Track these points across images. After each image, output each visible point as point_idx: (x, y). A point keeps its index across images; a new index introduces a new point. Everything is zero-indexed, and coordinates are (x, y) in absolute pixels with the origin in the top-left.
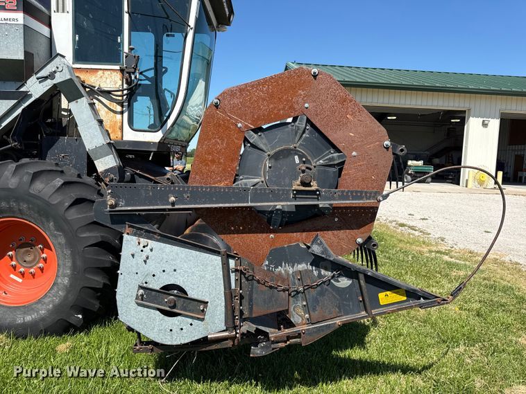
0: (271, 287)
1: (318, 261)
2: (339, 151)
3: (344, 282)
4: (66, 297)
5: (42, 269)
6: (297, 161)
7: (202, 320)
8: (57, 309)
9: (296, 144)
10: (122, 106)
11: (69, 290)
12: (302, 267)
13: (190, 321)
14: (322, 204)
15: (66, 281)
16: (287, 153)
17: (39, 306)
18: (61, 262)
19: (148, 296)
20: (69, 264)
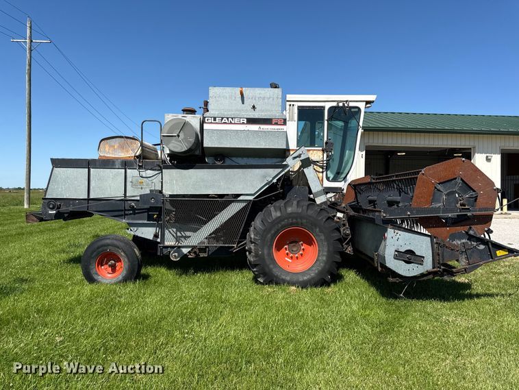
0: (452, 250)
1: (471, 238)
2: (474, 191)
3: (482, 247)
4: (325, 266)
5: (302, 255)
6: (457, 196)
7: (422, 265)
8: (321, 273)
9: (456, 189)
10: (323, 169)
11: (326, 263)
12: (464, 241)
13: (417, 265)
14: (469, 214)
15: (324, 258)
16: (453, 193)
17: (310, 272)
18: (320, 249)
19: (399, 255)
20: (326, 250)
